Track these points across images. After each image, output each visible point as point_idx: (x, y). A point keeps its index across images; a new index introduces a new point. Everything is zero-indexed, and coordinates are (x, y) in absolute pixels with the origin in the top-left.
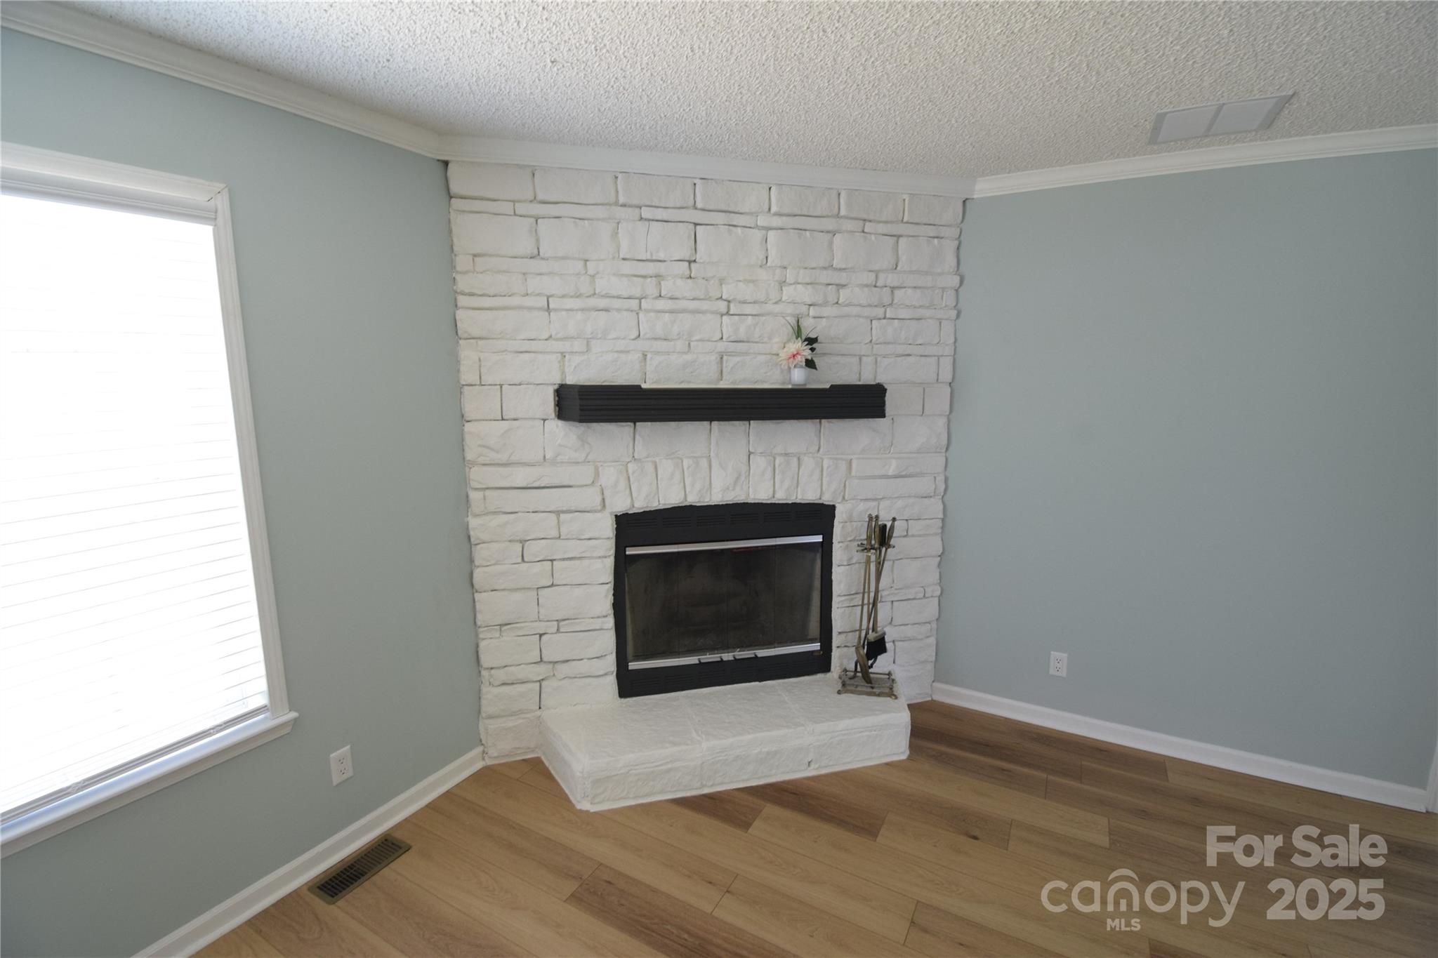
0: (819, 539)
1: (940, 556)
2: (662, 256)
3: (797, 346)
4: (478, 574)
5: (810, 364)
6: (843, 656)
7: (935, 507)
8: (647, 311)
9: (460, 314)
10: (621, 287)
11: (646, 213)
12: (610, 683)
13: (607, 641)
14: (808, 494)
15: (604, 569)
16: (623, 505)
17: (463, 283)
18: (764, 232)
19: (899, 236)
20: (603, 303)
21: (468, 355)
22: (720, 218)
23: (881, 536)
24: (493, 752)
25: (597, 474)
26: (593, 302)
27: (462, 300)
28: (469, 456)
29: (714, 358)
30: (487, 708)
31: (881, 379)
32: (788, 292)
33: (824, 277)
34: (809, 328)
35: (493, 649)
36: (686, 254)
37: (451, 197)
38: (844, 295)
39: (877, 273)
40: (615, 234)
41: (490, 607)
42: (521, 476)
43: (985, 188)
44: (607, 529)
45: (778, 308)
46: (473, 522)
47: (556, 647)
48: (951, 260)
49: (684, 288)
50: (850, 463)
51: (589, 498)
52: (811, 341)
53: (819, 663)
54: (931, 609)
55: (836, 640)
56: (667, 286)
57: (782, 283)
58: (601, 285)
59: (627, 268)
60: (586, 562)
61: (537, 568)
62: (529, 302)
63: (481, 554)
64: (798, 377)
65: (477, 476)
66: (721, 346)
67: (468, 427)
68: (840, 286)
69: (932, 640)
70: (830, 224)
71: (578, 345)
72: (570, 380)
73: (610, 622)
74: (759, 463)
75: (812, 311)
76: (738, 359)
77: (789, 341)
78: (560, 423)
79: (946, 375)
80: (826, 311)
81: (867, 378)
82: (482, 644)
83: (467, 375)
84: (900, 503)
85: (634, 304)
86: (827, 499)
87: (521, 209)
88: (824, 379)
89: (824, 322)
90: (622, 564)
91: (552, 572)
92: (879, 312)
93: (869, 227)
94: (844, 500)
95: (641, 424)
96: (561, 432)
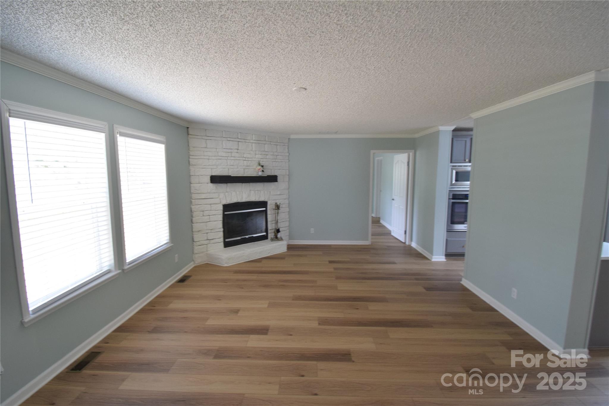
0: (264, 209)
1: (289, 212)
2: (232, 148)
3: (260, 167)
4: (194, 219)
5: (263, 171)
6: (271, 235)
7: (287, 201)
8: (229, 160)
9: (190, 160)
10: (224, 154)
11: (229, 139)
12: (222, 244)
13: (221, 234)
14: (262, 199)
15: (220, 217)
16: (225, 202)
17: (191, 153)
18: (251, 144)
19: (277, 145)
20: (220, 158)
21: (192, 168)
22: (243, 141)
23: (278, 207)
24: (197, 263)
25: (219, 196)
26: (218, 158)
27: (191, 157)
28: (192, 191)
29: (243, 170)
30: (195, 251)
31: (276, 174)
32: (257, 156)
33: (264, 153)
34: (262, 164)
35: (197, 237)
36: (237, 148)
37: (188, 135)
38: (268, 157)
39: (273, 152)
40: (222, 143)
41: (196, 227)
42: (203, 196)
43: (292, 137)
44: (221, 208)
45: (255, 159)
46: (193, 207)
47: (211, 236)
48: (287, 150)
49: (237, 155)
50: (270, 192)
51: (217, 201)
52: (262, 166)
53: (265, 238)
54: (288, 223)
55: (269, 231)
56: (233, 155)
57: (256, 154)
58: (220, 154)
59: (225, 150)
60: (217, 216)
61: (206, 217)
62: (205, 157)
63: (195, 214)
64: (260, 174)
65: (194, 196)
66: (244, 167)
67: (192, 185)
68: (267, 155)
69: (288, 231)
70: (264, 142)
71: (215, 167)
72: (213, 174)
73: (222, 230)
74: (252, 192)
75: (262, 160)
76: (247, 170)
77: (257, 166)
78: (211, 184)
79: (288, 174)
80: (264, 160)
81: (273, 174)
82: (194, 236)
83: (192, 174)
84: (281, 200)
85: (226, 158)
86: (266, 200)
87: (203, 138)
88: (266, 174)
89: (264, 162)
90: (224, 216)
91: (210, 218)
92: (274, 160)
93: (272, 143)
94: (269, 200)
95: (228, 184)
96: (212, 185)
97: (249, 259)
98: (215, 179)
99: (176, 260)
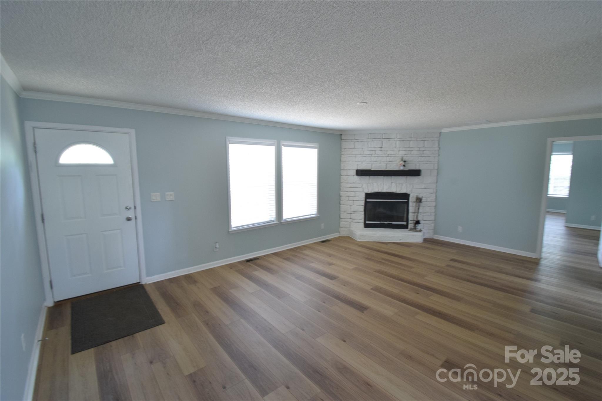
0: (406, 200)
1: (435, 206)
2: (376, 147)
3: (402, 162)
4: (341, 202)
5: (404, 166)
6: (411, 225)
7: (433, 196)
8: (373, 157)
9: (342, 158)
10: (369, 153)
11: (374, 140)
12: (362, 225)
13: (362, 216)
14: (404, 191)
15: (362, 203)
16: (367, 191)
17: (343, 153)
18: (395, 142)
19: (425, 140)
20: (365, 155)
21: (342, 164)
22: (388, 140)
23: (419, 200)
24: (341, 234)
25: (362, 186)
26: (363, 155)
27: (342, 156)
28: (341, 181)
29: (385, 165)
30: (341, 226)
31: (420, 168)
32: (400, 152)
33: (408, 149)
34: (405, 159)
35: (343, 215)
36: (380, 146)
37: (341, 139)
38: (412, 152)
39: (419, 148)
40: (368, 144)
41: (343, 208)
42: (349, 185)
43: (444, 131)
44: (363, 195)
45: (398, 155)
46: (341, 193)
47: (353, 216)
48: (437, 145)
49: (380, 152)
50: (413, 185)
51: (361, 190)
52: (405, 161)
53: (405, 227)
54: (433, 218)
55: (410, 222)
56: (377, 152)
57: (399, 151)
58: (365, 152)
59: (370, 149)
60: (360, 201)
61: (351, 202)
62: (353, 156)
63: (342, 198)
64: (402, 168)
65: (342, 185)
66: (386, 163)
67: (342, 176)
68: (412, 151)
69: (433, 225)
70: (409, 139)
71: (360, 163)
72: (359, 169)
73: (363, 213)
74: (394, 184)
75: (406, 156)
76: (390, 165)
77: (400, 161)
78: (357, 176)
79: (436, 168)
80: (408, 156)
81: (417, 168)
82: (341, 214)
83: (342, 168)
84: (425, 194)
85: (370, 155)
86: (408, 192)
87: (353, 141)
88: (406, 169)
89: (408, 158)
90: (366, 202)
91: (353, 203)
92: (420, 155)
93: (418, 139)
94: (412, 193)
95: (371, 176)
96: (357, 178)
97: (379, 240)
98: (361, 173)
99: (322, 227)
